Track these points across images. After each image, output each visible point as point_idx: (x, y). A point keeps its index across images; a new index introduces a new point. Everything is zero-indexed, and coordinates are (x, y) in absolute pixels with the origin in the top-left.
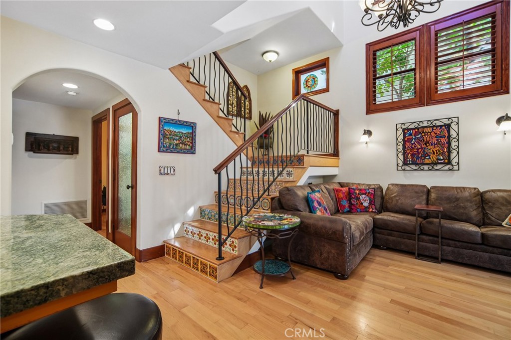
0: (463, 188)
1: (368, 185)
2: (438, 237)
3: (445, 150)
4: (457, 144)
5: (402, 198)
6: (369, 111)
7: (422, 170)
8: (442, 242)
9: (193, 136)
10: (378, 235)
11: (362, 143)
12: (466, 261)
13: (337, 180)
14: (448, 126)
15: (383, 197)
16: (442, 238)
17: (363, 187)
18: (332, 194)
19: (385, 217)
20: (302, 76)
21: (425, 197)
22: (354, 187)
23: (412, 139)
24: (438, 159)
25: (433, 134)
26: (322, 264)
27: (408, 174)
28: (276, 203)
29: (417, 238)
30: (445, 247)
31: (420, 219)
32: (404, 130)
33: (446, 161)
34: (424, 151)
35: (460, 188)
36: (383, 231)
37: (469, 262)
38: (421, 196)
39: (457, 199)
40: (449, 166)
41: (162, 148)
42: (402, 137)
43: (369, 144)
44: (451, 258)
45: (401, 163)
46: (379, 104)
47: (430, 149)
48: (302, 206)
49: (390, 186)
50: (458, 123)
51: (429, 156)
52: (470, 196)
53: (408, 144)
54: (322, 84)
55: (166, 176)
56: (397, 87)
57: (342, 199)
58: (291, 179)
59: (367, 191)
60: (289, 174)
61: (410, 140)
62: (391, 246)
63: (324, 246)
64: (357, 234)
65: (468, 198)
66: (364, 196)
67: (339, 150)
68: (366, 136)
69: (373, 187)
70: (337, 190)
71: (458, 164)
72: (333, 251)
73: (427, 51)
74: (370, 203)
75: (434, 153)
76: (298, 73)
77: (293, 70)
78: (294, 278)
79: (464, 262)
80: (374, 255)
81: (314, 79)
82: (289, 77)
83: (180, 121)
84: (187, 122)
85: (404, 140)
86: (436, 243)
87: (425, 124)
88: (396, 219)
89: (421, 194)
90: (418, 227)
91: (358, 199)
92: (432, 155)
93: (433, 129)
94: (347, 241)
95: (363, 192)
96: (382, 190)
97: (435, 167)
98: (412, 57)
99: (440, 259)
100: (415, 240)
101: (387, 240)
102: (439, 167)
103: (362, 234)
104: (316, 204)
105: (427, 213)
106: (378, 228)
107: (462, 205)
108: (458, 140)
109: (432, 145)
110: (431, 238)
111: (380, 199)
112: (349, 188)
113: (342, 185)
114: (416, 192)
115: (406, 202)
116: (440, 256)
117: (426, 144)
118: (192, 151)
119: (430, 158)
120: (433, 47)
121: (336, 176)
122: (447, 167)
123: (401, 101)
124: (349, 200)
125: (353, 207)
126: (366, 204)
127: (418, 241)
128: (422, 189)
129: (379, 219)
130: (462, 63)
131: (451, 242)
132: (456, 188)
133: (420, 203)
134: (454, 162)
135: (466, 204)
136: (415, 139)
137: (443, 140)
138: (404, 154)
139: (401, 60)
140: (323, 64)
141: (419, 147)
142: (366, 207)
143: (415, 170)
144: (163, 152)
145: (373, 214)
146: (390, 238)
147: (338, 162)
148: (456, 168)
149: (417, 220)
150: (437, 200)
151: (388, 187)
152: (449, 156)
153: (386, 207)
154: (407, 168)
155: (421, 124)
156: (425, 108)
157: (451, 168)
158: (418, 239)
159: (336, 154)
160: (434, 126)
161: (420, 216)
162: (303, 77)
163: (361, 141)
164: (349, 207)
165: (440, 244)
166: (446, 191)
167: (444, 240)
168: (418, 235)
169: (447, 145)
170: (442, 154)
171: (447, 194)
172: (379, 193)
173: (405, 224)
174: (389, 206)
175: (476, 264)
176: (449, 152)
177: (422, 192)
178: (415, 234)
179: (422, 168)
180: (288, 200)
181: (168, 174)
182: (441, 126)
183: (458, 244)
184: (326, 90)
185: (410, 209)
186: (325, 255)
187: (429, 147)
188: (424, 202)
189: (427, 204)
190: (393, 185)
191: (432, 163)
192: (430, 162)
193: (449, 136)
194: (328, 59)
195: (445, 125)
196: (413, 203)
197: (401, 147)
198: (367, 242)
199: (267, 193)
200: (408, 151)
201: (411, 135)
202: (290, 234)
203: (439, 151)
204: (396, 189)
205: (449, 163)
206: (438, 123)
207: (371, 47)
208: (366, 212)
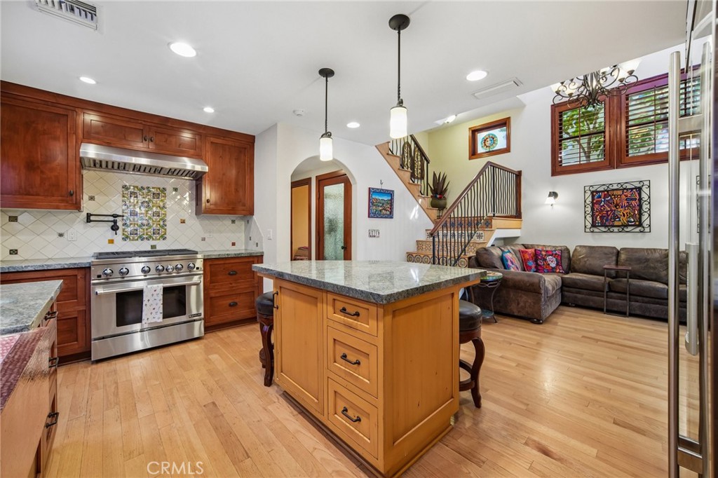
0: (654, 249)
1: (554, 247)
2: (626, 294)
3: (636, 212)
4: (648, 206)
5: (590, 259)
6: (554, 173)
7: (612, 232)
8: (630, 298)
9: (391, 202)
10: (566, 293)
11: (547, 205)
12: (653, 314)
13: (520, 242)
14: (639, 189)
15: (570, 259)
16: (630, 294)
17: (549, 249)
18: (519, 255)
19: (574, 277)
20: (479, 134)
21: (614, 258)
22: (540, 248)
23: (602, 201)
24: (628, 221)
25: (623, 197)
26: (519, 312)
27: (596, 236)
28: (473, 262)
29: (605, 294)
30: (633, 303)
31: (608, 279)
32: (592, 192)
33: (637, 223)
34: (614, 213)
35: (650, 249)
36: (571, 289)
37: (655, 316)
38: (611, 257)
39: (647, 260)
40: (640, 228)
41: (371, 215)
42: (590, 199)
43: (554, 206)
44: (638, 312)
45: (589, 225)
46: (565, 166)
47: (620, 211)
48: (498, 264)
49: (578, 248)
50: (649, 187)
51: (619, 218)
52: (661, 257)
53: (597, 206)
54: (501, 144)
55: (374, 238)
56: (585, 146)
57: (528, 260)
58: (481, 241)
59: (554, 253)
60: (480, 236)
61: (599, 202)
62: (580, 303)
63: (521, 296)
64: (550, 288)
65: (659, 259)
66: (550, 257)
67: (522, 211)
68: (552, 198)
69: (560, 248)
70: (523, 252)
71: (650, 226)
72: (530, 301)
73: (617, 114)
74: (557, 264)
75: (624, 215)
76: (474, 132)
77: (470, 128)
78: (496, 322)
79: (652, 315)
80: (563, 310)
81: (493, 138)
82: (466, 135)
83: (383, 190)
84: (388, 191)
85: (592, 202)
86: (624, 299)
87: (615, 187)
88: (585, 278)
89: (610, 256)
90: (607, 285)
91: (545, 260)
92: (622, 217)
93: (623, 192)
94: (543, 292)
95: (549, 253)
96: (569, 252)
97: (626, 229)
98: (601, 115)
99: (628, 314)
100: (603, 297)
101: (576, 297)
102: (630, 229)
103: (553, 288)
104: (509, 263)
105: (617, 272)
106: (565, 286)
107: (652, 265)
108: (649, 203)
109: (622, 207)
110: (619, 295)
111: (567, 260)
112: (535, 250)
113: (526, 246)
114: (606, 254)
115: (596, 263)
116: (628, 310)
117: (616, 207)
118: (390, 216)
119: (620, 220)
120: (624, 110)
121: (518, 237)
122: (638, 229)
123: (589, 164)
124: (536, 261)
125: (540, 268)
126: (553, 265)
127: (607, 297)
128: (611, 250)
129: (568, 278)
130: (653, 128)
131: (639, 298)
132: (647, 249)
133: (609, 264)
134: (646, 224)
135: (656, 264)
136: (604, 201)
137: (634, 203)
138: (592, 216)
139: (590, 116)
140: (504, 123)
141: (609, 209)
142: (553, 268)
143: (605, 232)
144: (372, 217)
145: (560, 274)
146: (579, 296)
147: (521, 224)
148: (647, 230)
149: (605, 279)
150: (626, 260)
151: (575, 250)
152: (640, 218)
153: (574, 268)
154: (596, 230)
155: (610, 187)
156: (616, 170)
157: (642, 229)
158: (607, 295)
159: (518, 215)
160: (625, 189)
161: (609, 276)
162: (481, 136)
163: (546, 203)
164: (536, 267)
165: (628, 300)
166: (636, 252)
167: (632, 297)
168: (607, 292)
169: (638, 208)
170: (633, 216)
171: (637, 255)
172: (566, 255)
173: (594, 282)
174: (576, 267)
175: (662, 317)
176: (640, 214)
177: (612, 253)
178: (603, 292)
179: (611, 229)
180: (486, 259)
181: (375, 236)
182: (632, 189)
183: (645, 299)
184: (507, 150)
185: (599, 270)
186: (522, 304)
187: (619, 210)
188: (614, 262)
189: (617, 264)
190: (580, 246)
191: (622, 225)
192: (621, 224)
193: (640, 199)
194: (509, 118)
195: (636, 188)
196: (601, 263)
197: (589, 209)
198: (556, 297)
199: (463, 254)
200: (597, 214)
201: (600, 197)
202: (496, 284)
203: (630, 213)
204: (584, 251)
205: (640, 225)
206: (629, 186)
207: (556, 109)
208: (554, 272)
